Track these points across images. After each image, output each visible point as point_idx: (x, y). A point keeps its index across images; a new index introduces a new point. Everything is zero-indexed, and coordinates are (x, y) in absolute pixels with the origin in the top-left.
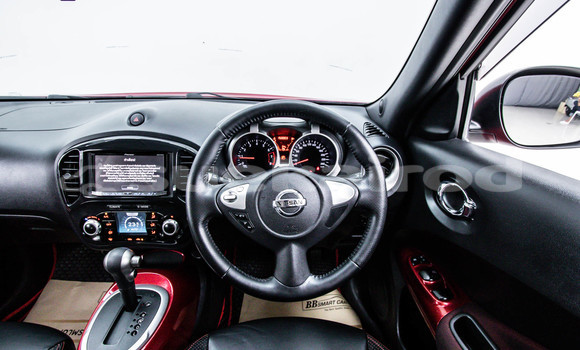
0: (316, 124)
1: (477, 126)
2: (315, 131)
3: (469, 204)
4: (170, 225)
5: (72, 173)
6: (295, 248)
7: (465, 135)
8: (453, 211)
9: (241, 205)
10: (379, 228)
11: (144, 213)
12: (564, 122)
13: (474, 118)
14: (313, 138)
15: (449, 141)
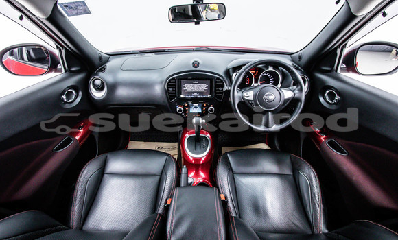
0: (271, 66)
1: (345, 66)
2: (271, 69)
3: (337, 98)
4: (211, 109)
5: (173, 88)
6: (270, 113)
7: (339, 70)
8: (330, 102)
9: (251, 98)
10: (302, 107)
11: (201, 104)
12: (394, 59)
13: (343, 63)
14: (270, 72)
15: (332, 73)
